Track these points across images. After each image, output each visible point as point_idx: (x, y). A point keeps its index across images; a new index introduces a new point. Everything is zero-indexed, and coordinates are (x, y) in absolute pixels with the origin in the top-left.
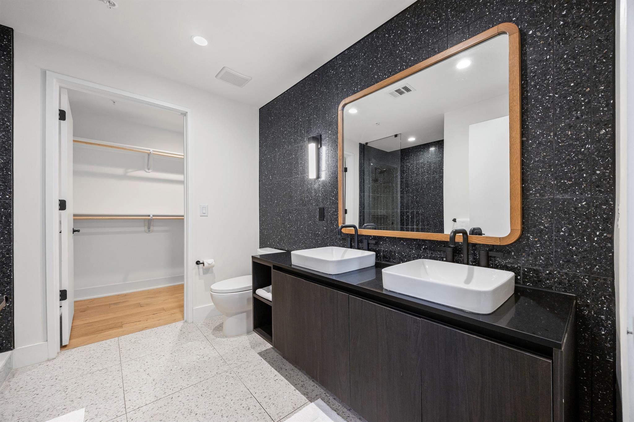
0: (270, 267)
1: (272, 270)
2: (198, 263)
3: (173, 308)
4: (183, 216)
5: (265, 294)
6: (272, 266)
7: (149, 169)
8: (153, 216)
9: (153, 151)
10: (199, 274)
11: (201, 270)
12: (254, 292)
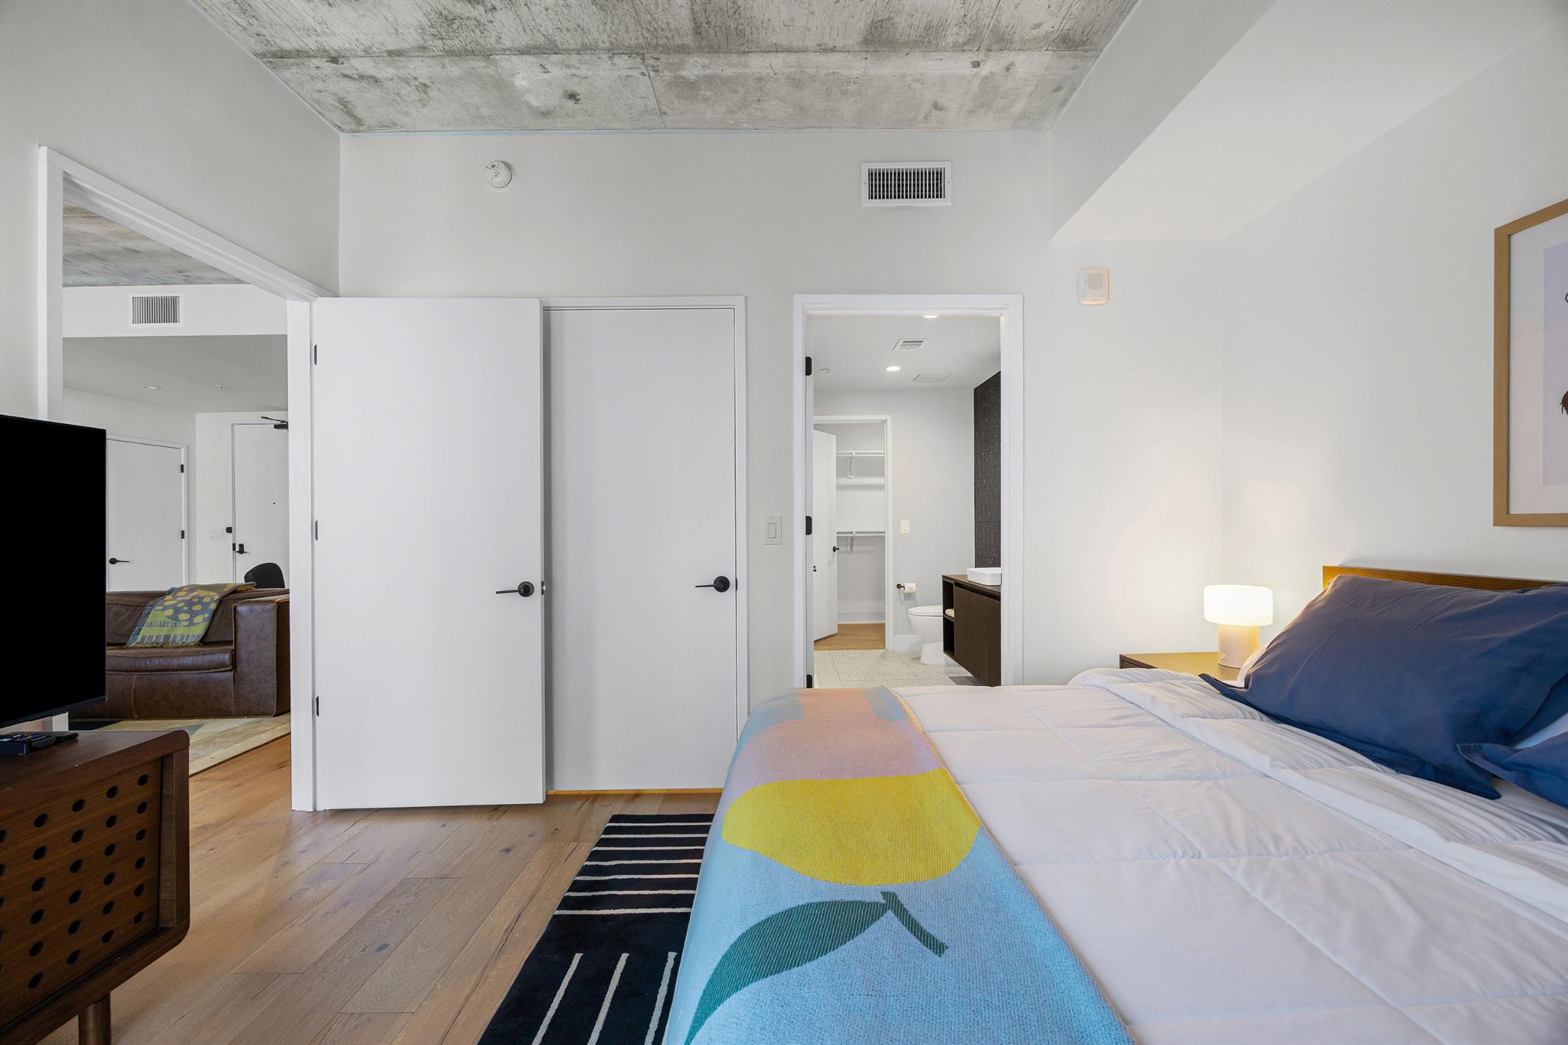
0: (952, 584)
1: (954, 587)
2: (899, 586)
3: (877, 640)
4: (884, 533)
5: (951, 612)
6: (953, 582)
7: (851, 475)
8: (856, 533)
9: (856, 453)
10: (900, 601)
11: (902, 595)
12: (944, 613)
